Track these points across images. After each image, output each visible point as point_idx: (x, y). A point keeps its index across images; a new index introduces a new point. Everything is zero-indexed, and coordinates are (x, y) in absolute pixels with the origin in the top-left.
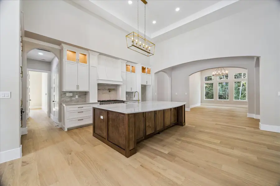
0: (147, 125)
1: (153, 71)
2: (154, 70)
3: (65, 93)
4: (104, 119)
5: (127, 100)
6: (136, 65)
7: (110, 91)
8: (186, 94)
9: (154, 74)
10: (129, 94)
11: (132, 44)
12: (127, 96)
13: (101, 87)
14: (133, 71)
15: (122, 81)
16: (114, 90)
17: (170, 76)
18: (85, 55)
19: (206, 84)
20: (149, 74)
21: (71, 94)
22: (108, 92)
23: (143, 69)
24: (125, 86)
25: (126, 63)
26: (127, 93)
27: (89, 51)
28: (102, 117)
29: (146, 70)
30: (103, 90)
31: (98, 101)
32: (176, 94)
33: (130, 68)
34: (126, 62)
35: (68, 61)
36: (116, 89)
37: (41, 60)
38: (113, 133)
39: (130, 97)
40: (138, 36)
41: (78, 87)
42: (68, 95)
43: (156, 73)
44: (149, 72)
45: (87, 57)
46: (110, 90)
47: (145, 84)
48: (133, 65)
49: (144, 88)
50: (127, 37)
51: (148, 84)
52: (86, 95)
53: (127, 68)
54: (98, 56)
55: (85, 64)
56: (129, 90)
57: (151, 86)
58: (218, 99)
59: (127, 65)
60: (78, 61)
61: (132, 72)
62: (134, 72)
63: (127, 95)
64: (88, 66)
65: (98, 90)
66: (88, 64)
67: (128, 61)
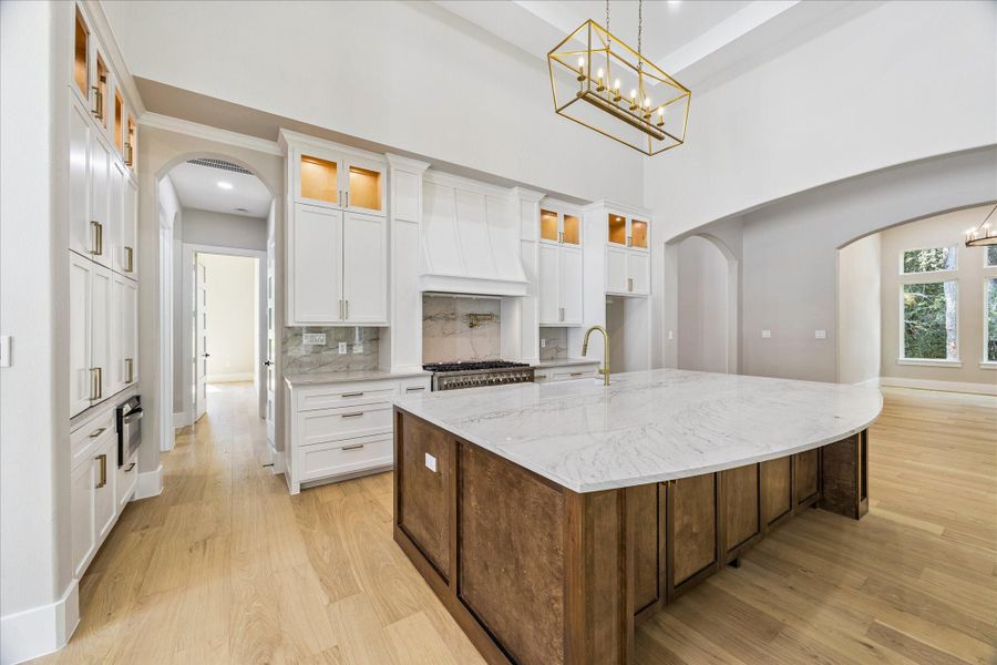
0: (677, 527)
1: (659, 235)
2: (663, 229)
3: (297, 333)
4: (439, 473)
5: (544, 364)
6: (584, 209)
7: (472, 326)
8: (821, 334)
9: (663, 246)
10: (553, 337)
11: (578, 87)
12: (544, 346)
13: (439, 307)
14: (571, 238)
15: (522, 278)
16: (489, 317)
17: (736, 254)
18: (375, 175)
19: (906, 287)
20: (638, 246)
21: (321, 338)
22: (466, 327)
23: (615, 226)
24: (536, 304)
25: (540, 203)
26: (545, 331)
27: (390, 157)
28: (431, 462)
29: (628, 231)
30: (447, 319)
31: (424, 367)
32: (766, 334)
33: (558, 224)
34: (542, 196)
35: (307, 200)
36: (498, 317)
37: (233, 212)
38: (486, 567)
39: (558, 350)
40: (607, 50)
41: (344, 306)
42: (307, 339)
43: (669, 243)
44: (639, 240)
45: (382, 179)
46: (474, 320)
47: (622, 290)
48: (570, 209)
49: (616, 307)
50: (553, 62)
51: (635, 291)
52: (377, 339)
53: (544, 224)
54: (424, 175)
55: (373, 212)
56: (552, 320)
57: (649, 302)
58: (985, 360)
59: (544, 212)
60: (344, 200)
61: (566, 240)
62: (574, 241)
63: (543, 341)
64: (384, 221)
65: (425, 318)
66: (383, 212)
67: (549, 194)
